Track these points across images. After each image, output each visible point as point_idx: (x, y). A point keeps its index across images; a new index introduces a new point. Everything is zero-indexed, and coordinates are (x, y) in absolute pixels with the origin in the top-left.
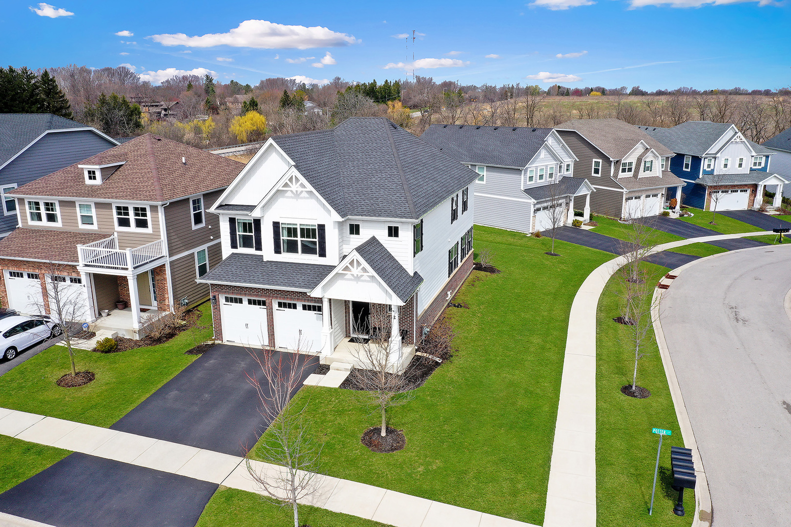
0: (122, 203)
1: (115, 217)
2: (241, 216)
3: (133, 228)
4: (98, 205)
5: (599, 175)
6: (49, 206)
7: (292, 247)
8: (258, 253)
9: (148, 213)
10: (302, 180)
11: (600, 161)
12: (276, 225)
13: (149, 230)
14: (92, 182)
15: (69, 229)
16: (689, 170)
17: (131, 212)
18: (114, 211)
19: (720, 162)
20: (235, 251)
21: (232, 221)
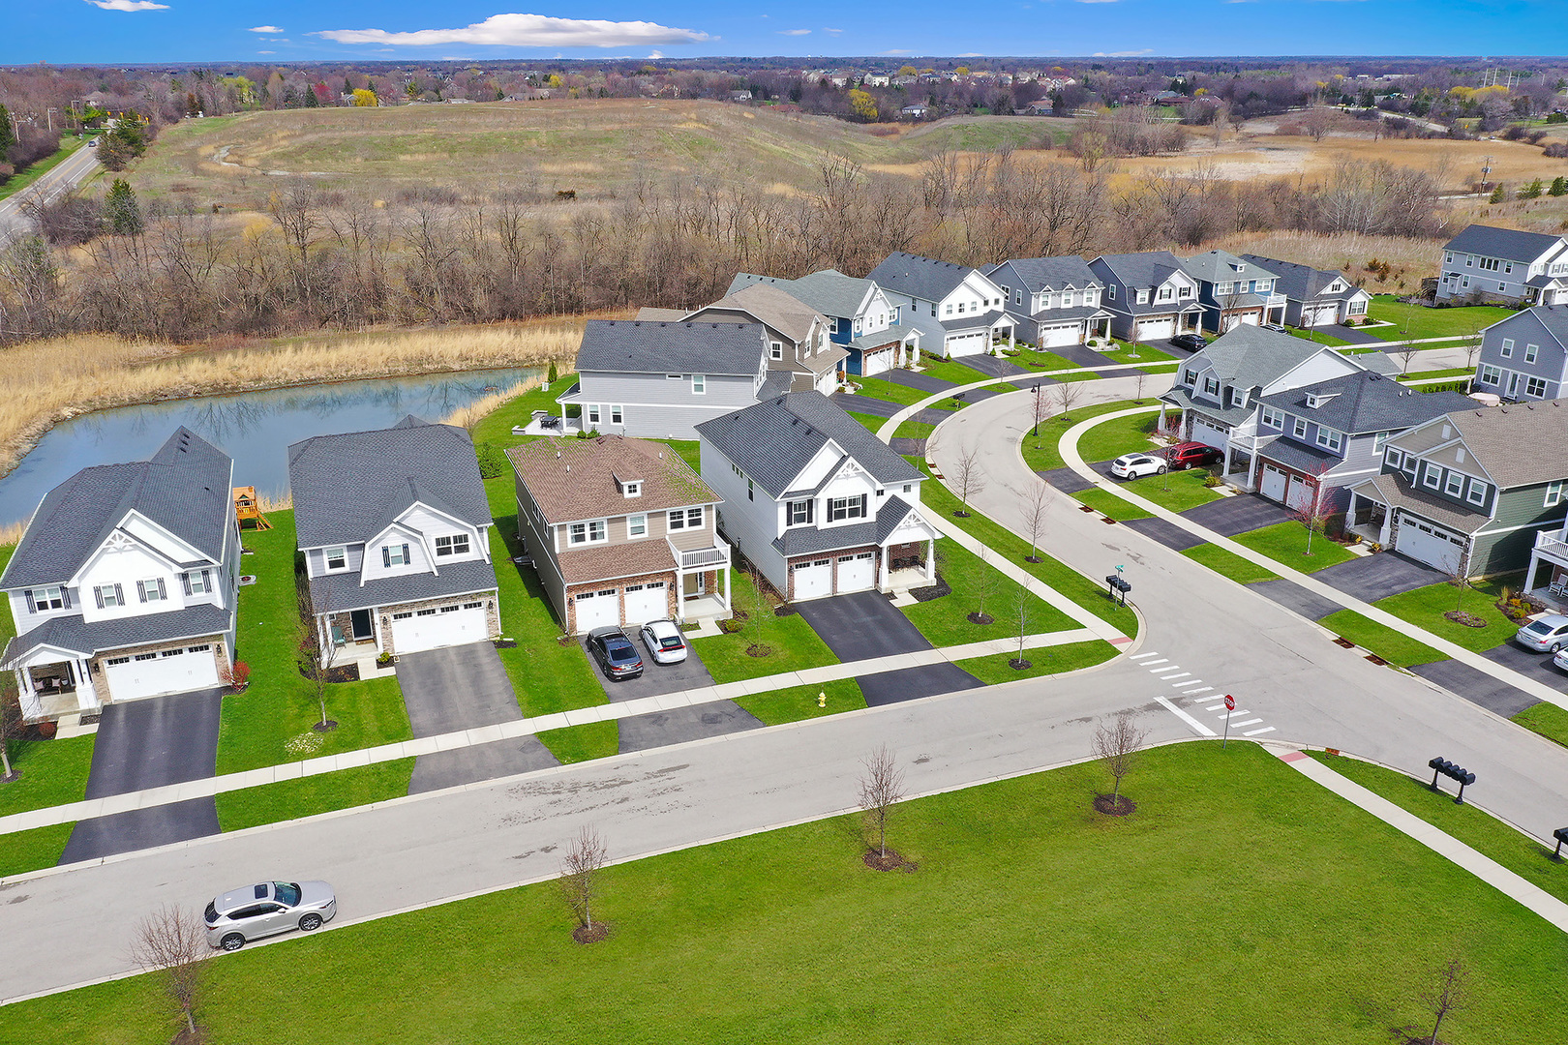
0: (676, 509)
1: (668, 521)
2: (795, 500)
3: (686, 528)
4: (650, 515)
5: (781, 359)
6: (593, 526)
7: (841, 515)
8: (810, 525)
9: (703, 512)
10: (857, 465)
11: (781, 343)
12: (830, 501)
13: (702, 527)
14: (633, 495)
15: (617, 542)
16: (836, 333)
17: (686, 515)
18: (668, 517)
19: (867, 321)
20: (790, 528)
21: (789, 504)
